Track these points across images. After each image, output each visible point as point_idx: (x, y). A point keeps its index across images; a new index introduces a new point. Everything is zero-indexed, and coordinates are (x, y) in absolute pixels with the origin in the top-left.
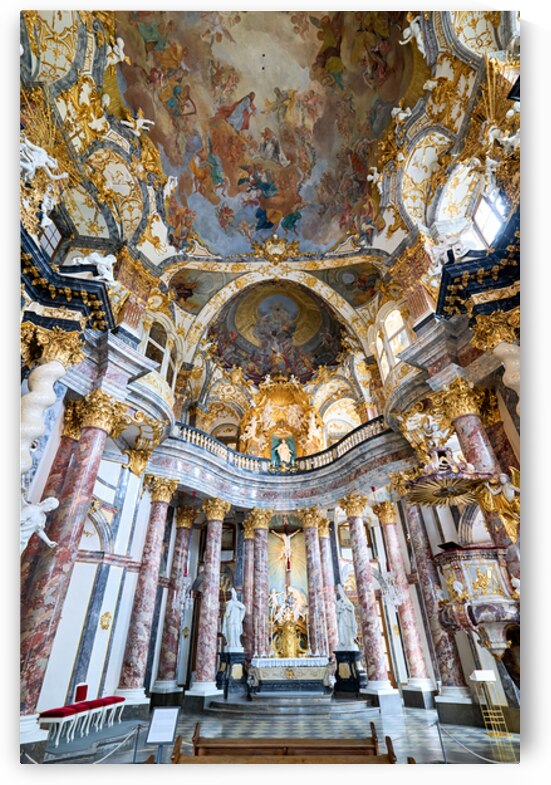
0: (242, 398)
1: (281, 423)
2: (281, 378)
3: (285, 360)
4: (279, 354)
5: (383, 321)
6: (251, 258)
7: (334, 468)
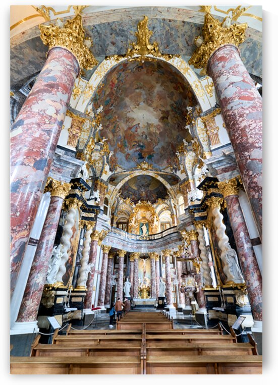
0: (130, 209)
1: (144, 218)
2: (144, 202)
3: (146, 195)
4: (144, 193)
5: (178, 199)
6: (136, 169)
7: (161, 240)
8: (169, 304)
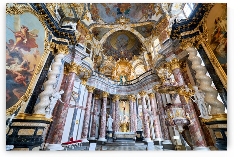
0: (112, 65)
1: (123, 72)
2: (123, 59)
3: (124, 53)
4: (123, 52)
5: (153, 42)
6: (115, 23)
7: (138, 84)
8: (147, 138)
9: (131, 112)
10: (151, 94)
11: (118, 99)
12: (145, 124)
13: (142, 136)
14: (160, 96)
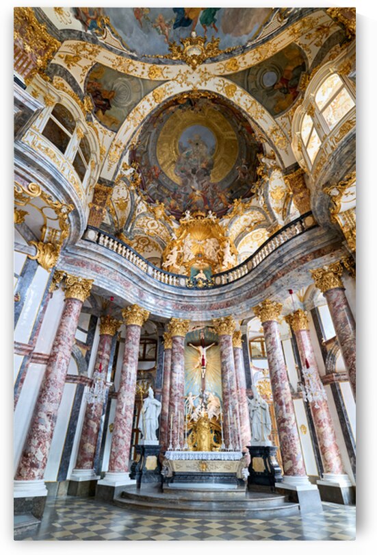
0: (164, 233)
1: (200, 256)
2: (200, 213)
3: (203, 197)
4: (198, 193)
5: (312, 95)
6: (168, 60)
7: (250, 278)
8: (294, 474)
9: (228, 376)
10: (297, 312)
11: (179, 334)
12: (283, 420)
13: (272, 467)
14: (344, 307)
